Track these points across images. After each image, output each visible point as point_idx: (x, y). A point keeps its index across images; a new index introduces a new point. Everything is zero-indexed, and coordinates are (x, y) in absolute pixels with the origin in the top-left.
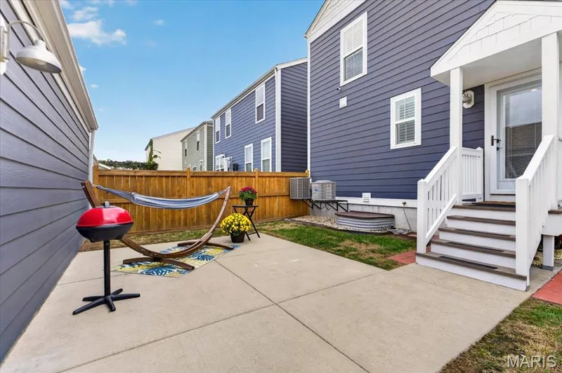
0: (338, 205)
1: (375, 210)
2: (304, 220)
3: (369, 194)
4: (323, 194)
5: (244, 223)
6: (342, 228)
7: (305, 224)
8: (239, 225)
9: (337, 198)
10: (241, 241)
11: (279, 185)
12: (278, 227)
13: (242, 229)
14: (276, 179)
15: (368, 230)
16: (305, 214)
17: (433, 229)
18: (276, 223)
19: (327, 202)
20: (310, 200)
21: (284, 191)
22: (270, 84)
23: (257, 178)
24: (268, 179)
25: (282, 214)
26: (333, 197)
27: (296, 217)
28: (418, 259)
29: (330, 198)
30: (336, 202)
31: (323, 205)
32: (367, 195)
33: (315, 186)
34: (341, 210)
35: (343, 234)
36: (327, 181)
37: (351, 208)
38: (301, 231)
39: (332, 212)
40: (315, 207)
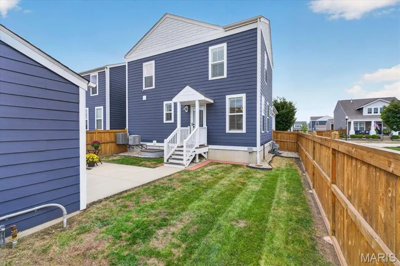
0: (142, 146)
1: (158, 148)
2: (125, 154)
3: (156, 141)
4: (134, 141)
5: (96, 157)
6: (143, 157)
7: (125, 156)
8: (93, 159)
9: (141, 143)
10: (93, 166)
11: (110, 137)
12: (111, 159)
13: (95, 160)
14: (108, 133)
15: (154, 157)
16: (126, 151)
17: (170, 154)
18: (109, 157)
19: (137, 145)
20: (128, 144)
21: (113, 140)
22: (102, 75)
23: (97, 134)
24: (103, 134)
25: (112, 152)
26: (139, 143)
27: (120, 153)
28: (165, 165)
29: (138, 144)
30: (142, 145)
31: (135, 146)
32: (155, 142)
33: (131, 137)
34: (143, 149)
35: (142, 159)
36: (136, 135)
37: (148, 148)
38: (123, 159)
39: (139, 149)
40: (130, 148)
